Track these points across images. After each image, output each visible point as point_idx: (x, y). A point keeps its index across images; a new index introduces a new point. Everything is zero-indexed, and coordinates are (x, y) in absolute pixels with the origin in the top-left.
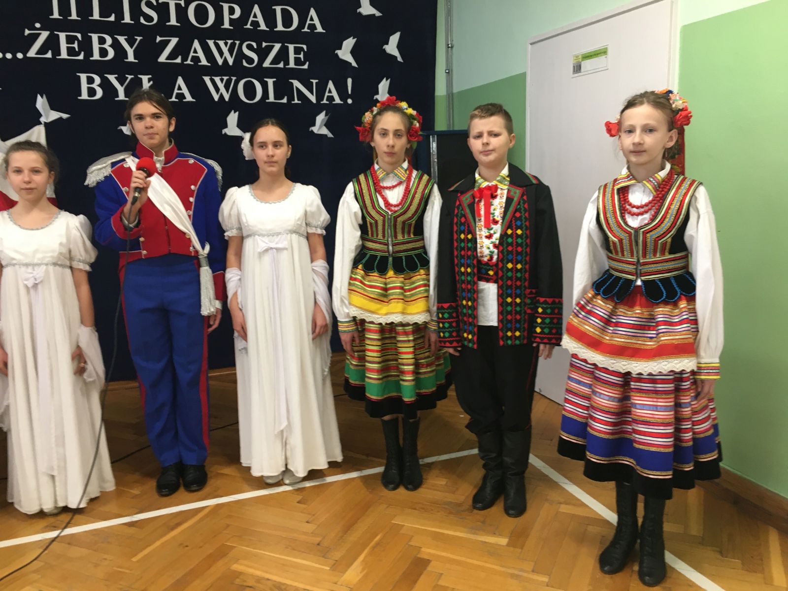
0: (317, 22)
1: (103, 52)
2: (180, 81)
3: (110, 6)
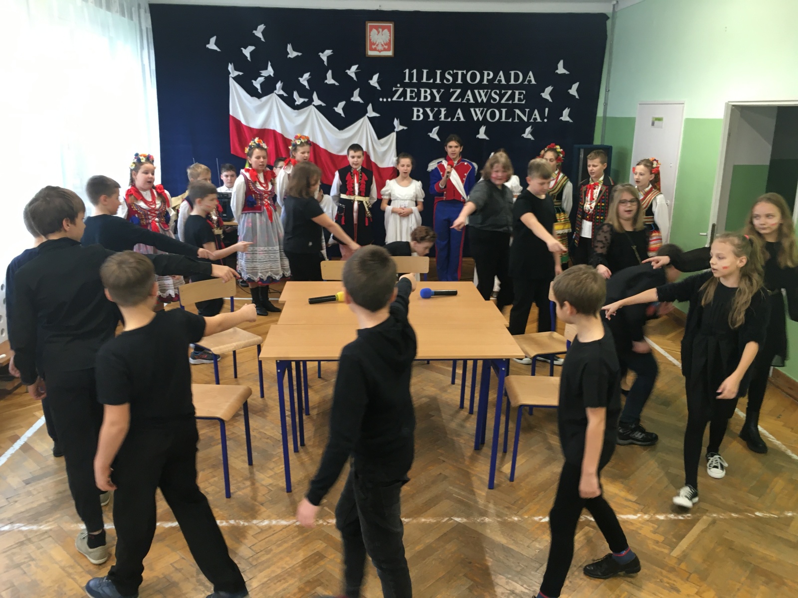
0: (532, 79)
1: (426, 97)
2: (459, 111)
3: (432, 75)
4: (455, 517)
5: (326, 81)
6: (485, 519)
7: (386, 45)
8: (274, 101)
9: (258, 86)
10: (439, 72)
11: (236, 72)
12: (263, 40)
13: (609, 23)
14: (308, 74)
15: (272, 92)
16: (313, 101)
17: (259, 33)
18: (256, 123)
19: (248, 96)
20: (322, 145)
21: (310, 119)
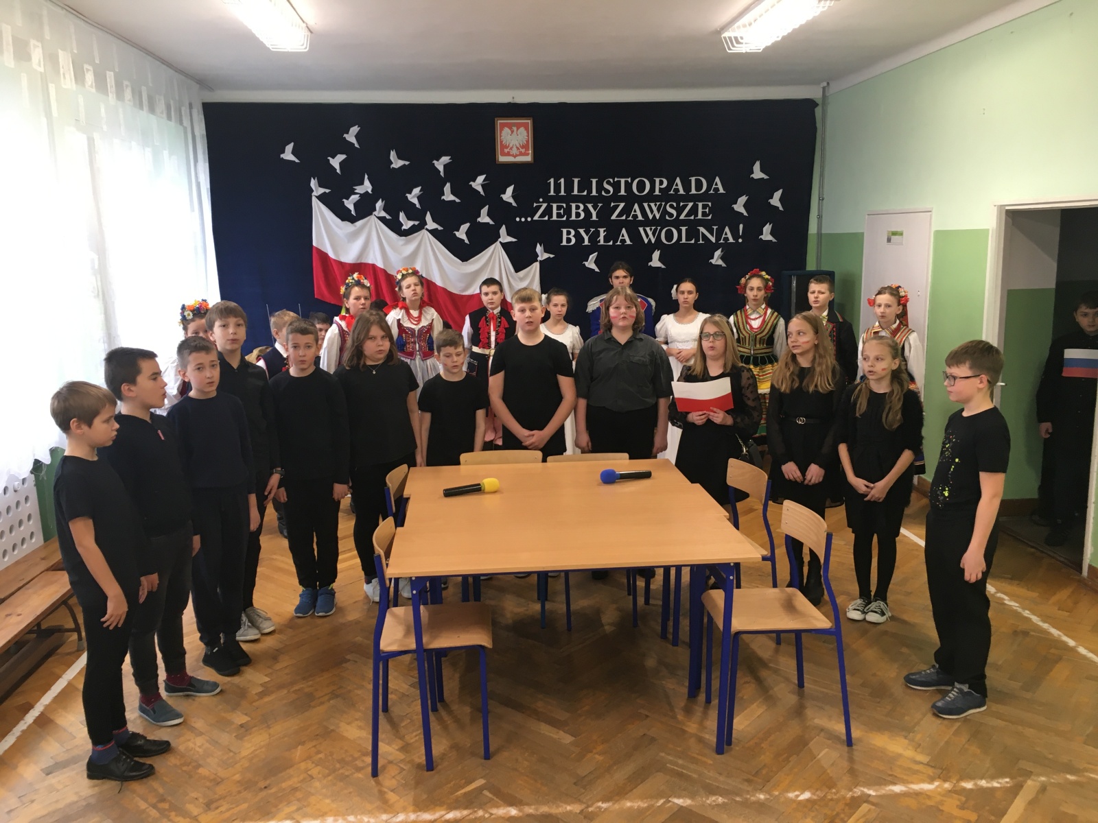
0: (720, 186)
1: (578, 215)
2: (624, 231)
3: (585, 185)
4: (675, 797)
5: (443, 197)
6: (717, 799)
7: (523, 147)
8: (373, 226)
9: (351, 207)
10: (594, 181)
11: (320, 188)
12: (357, 145)
13: (818, 111)
14: (419, 188)
15: (371, 214)
16: (426, 224)
17: (351, 137)
18: (349, 256)
19: (338, 220)
20: (439, 283)
21: (422, 249)
